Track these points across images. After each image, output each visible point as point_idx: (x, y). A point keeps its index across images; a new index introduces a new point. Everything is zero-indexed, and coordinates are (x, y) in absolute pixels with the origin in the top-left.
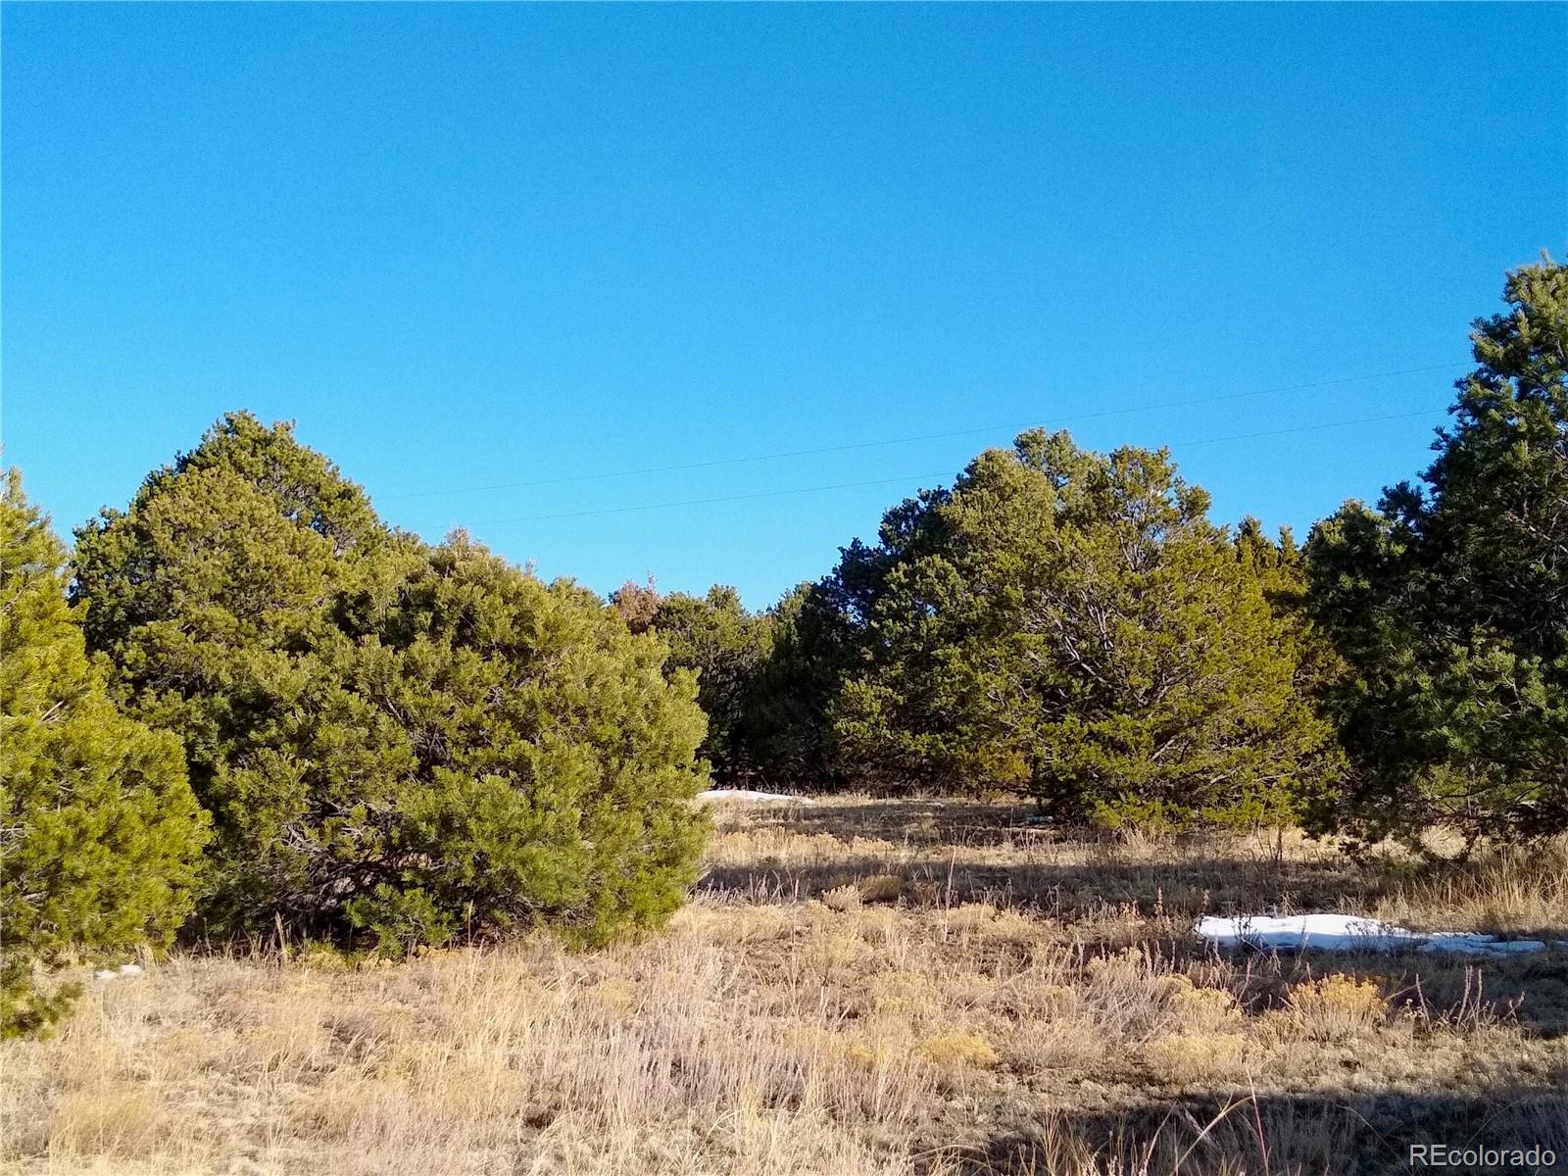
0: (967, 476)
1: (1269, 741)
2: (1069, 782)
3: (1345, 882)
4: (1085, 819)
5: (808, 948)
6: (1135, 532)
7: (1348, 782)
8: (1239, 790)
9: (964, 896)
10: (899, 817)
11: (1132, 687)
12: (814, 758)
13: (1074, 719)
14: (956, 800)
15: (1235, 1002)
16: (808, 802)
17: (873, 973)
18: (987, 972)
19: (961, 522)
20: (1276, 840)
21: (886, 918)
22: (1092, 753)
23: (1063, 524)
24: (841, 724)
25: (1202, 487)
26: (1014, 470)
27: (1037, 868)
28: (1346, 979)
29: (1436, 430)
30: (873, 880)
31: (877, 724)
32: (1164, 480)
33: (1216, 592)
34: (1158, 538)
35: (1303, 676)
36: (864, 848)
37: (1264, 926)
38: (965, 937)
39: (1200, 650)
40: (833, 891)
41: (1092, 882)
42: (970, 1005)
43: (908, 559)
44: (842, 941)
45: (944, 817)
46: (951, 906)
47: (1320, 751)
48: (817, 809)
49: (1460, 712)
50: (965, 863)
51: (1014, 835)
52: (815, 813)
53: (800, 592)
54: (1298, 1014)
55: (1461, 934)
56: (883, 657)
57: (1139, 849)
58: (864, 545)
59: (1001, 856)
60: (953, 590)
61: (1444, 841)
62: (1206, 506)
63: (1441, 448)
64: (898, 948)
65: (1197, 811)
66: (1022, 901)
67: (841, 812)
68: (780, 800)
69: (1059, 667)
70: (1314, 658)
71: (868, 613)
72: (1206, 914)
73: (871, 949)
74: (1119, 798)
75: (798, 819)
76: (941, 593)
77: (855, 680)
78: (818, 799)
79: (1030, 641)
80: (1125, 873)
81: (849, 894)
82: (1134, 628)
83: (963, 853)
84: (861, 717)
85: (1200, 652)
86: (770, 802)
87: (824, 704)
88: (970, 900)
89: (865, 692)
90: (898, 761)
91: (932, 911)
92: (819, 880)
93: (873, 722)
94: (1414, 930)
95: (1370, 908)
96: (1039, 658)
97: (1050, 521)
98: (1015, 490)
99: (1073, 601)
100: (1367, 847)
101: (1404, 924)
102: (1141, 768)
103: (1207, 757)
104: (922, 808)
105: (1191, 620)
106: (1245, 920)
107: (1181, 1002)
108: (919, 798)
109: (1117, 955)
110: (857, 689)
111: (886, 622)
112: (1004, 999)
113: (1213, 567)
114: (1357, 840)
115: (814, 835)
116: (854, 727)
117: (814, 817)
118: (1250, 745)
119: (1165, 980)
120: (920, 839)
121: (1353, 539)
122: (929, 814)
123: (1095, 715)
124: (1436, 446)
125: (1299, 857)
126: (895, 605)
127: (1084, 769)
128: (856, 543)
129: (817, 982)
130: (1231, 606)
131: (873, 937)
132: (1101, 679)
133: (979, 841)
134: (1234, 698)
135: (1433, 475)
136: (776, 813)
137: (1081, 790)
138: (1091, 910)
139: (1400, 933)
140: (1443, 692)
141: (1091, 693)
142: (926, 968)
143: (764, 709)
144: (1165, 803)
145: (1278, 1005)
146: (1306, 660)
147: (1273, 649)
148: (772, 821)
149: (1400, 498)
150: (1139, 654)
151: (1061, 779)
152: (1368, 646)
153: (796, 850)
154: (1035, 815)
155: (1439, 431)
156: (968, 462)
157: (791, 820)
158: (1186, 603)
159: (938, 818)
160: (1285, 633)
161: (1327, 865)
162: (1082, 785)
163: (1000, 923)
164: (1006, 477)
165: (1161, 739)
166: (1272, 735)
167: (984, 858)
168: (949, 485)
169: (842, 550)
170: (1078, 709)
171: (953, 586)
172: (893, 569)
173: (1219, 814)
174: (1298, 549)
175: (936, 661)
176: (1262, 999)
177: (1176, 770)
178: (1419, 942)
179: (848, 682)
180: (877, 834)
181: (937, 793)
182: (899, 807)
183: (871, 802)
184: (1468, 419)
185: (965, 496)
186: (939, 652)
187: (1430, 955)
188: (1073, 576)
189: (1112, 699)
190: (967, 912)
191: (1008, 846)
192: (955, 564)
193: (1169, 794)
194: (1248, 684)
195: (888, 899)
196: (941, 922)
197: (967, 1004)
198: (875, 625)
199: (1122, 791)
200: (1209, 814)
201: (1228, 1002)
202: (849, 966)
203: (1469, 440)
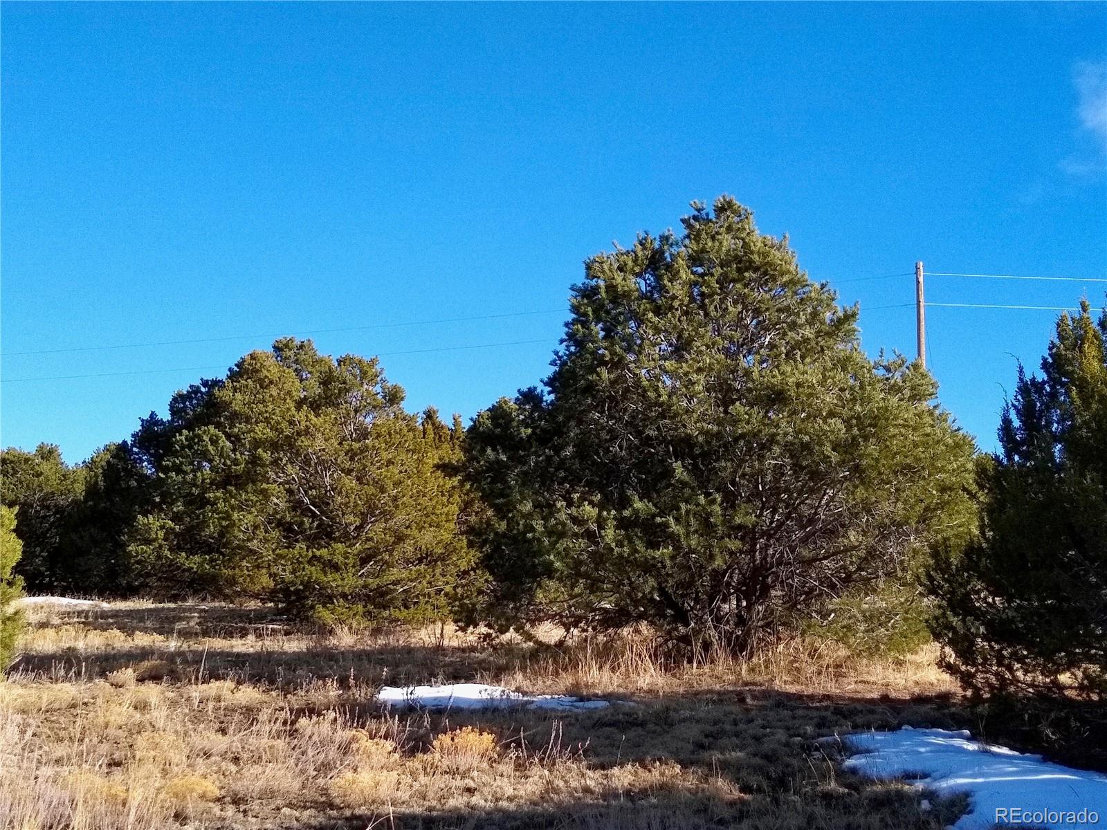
0: (236, 368)
1: (439, 563)
2: (297, 592)
3: (483, 661)
4: (307, 618)
5: (91, 715)
6: (352, 414)
7: (492, 591)
8: (417, 597)
9: (214, 675)
10: (173, 617)
11: (346, 523)
12: (112, 573)
13: (303, 546)
14: (217, 604)
15: (396, 748)
16: (106, 606)
17: (139, 733)
18: (223, 731)
19: (231, 403)
20: (440, 632)
21: (153, 692)
22: (314, 572)
23: (302, 407)
24: (131, 548)
25: (400, 384)
26: (272, 368)
27: (270, 654)
28: (472, 731)
29: (554, 352)
30: (146, 664)
31: (161, 546)
32: (373, 380)
33: (407, 459)
34: (368, 420)
35: (464, 518)
36: (142, 640)
37: (424, 692)
38: (211, 705)
39: (395, 499)
40: (115, 672)
41: (308, 663)
42: (207, 755)
43: (190, 427)
44: (118, 709)
45: (206, 616)
46: (203, 683)
47: (473, 569)
48: (112, 611)
49: (560, 546)
50: (219, 651)
51: (256, 630)
52: (110, 614)
53: (108, 450)
54: (437, 755)
55: (556, 696)
56: (168, 499)
57: (344, 639)
58: (159, 417)
59: (246, 645)
60: (222, 451)
61: (549, 633)
62: (402, 399)
63: (556, 365)
64: (159, 715)
65: (387, 612)
66: (255, 679)
67: (130, 614)
68: (84, 604)
69: (294, 509)
70: (472, 506)
71: (159, 467)
72: (386, 685)
73: (138, 715)
74: (333, 603)
75: (96, 618)
76: (213, 452)
77: (145, 515)
78: (113, 603)
79: (274, 490)
80: (332, 656)
81: (127, 674)
82: (350, 482)
83: (218, 644)
84: (148, 542)
85: (395, 500)
86: (76, 606)
87: (120, 533)
88: (218, 678)
89: (154, 523)
90: (176, 575)
91: (189, 687)
92: (105, 664)
93: (157, 545)
94: (525, 694)
95: (497, 679)
96: (279, 501)
97: (292, 405)
98: (271, 382)
99: (307, 461)
100: (497, 637)
101: (518, 690)
102: (349, 581)
103: (395, 573)
104: (191, 610)
105: (390, 478)
106: (411, 688)
107: (358, 750)
108: (190, 603)
109: (319, 716)
110: (146, 521)
111: (170, 474)
112: (234, 750)
113: (406, 441)
114: (491, 631)
115: (106, 630)
116: (142, 549)
117: (108, 617)
118: (426, 565)
119: (348, 734)
120: (187, 633)
121: (496, 425)
122: (196, 614)
123: (318, 544)
124: (553, 363)
125: (455, 643)
126: (178, 462)
127: (309, 582)
128: (153, 414)
129: (95, 740)
130: (416, 468)
131: (142, 706)
132: (324, 518)
133: (229, 634)
134: (415, 532)
135: (550, 382)
136: (79, 614)
137: (307, 598)
138: (304, 684)
139: (514, 696)
140: (550, 532)
141: (317, 528)
142: (178, 728)
143: (74, 537)
144: (365, 606)
145: (425, 750)
146: (466, 507)
147: (445, 499)
148: (76, 620)
149: (529, 397)
150: (352, 500)
151: (292, 589)
152: (504, 498)
153: (92, 642)
154: (275, 615)
155: (556, 353)
156: (237, 360)
157: (90, 620)
158: (387, 466)
159: (203, 617)
160: (454, 488)
161: (472, 649)
162: (307, 593)
163: (239, 695)
164: (265, 372)
165: (364, 561)
166: (442, 558)
167: (232, 647)
168: (222, 375)
169: (143, 420)
170: (307, 539)
171: (222, 448)
172: (177, 434)
173: (402, 614)
174: (464, 430)
175: (208, 502)
176: (415, 745)
177: (373, 582)
178: (528, 702)
179: (139, 517)
180: (155, 630)
181: (204, 599)
182: (174, 609)
183: (153, 606)
184: (573, 349)
185: (235, 384)
186: (211, 495)
187: (534, 712)
188: (306, 443)
189: (332, 533)
190: (214, 687)
191: (251, 638)
192: (225, 433)
193: (368, 599)
194: (425, 522)
195: (155, 677)
196: (194, 694)
197: (205, 754)
198: (162, 475)
199: (336, 597)
200: (396, 614)
201: (390, 749)
202: (121, 728)
203: (573, 362)
